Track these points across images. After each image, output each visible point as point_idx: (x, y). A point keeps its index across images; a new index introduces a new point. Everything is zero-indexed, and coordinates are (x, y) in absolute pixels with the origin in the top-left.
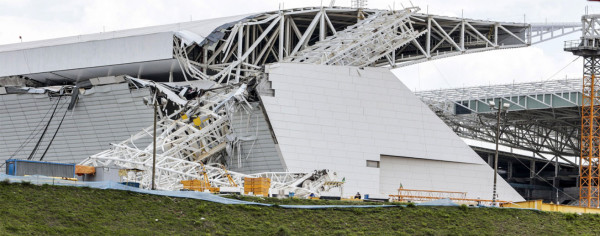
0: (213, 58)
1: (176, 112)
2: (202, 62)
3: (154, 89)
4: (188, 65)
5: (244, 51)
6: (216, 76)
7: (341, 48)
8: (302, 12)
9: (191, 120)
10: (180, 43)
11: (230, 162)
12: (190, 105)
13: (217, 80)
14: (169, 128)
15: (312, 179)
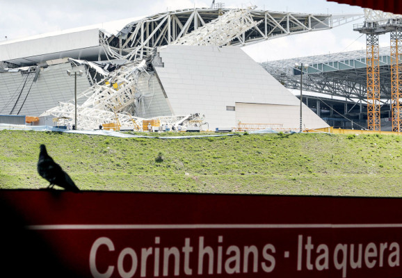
0: (126, 44)
1: (102, 80)
2: (118, 47)
3: (87, 66)
4: (110, 50)
5: (145, 39)
6: (128, 56)
7: (208, 34)
8: (182, 12)
9: (112, 85)
10: (103, 35)
11: (138, 110)
12: (111, 75)
13: (128, 59)
14: (98, 90)
15: (189, 119)
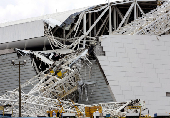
0: (69, 34)
1: (47, 69)
2: (62, 37)
3: (33, 56)
4: (53, 40)
5: (87, 29)
6: (71, 46)
7: (147, 24)
8: (123, 3)
9: (56, 73)
10: (48, 26)
11: (81, 98)
12: (55, 64)
13: (71, 48)
14: (43, 79)
15: (129, 105)
